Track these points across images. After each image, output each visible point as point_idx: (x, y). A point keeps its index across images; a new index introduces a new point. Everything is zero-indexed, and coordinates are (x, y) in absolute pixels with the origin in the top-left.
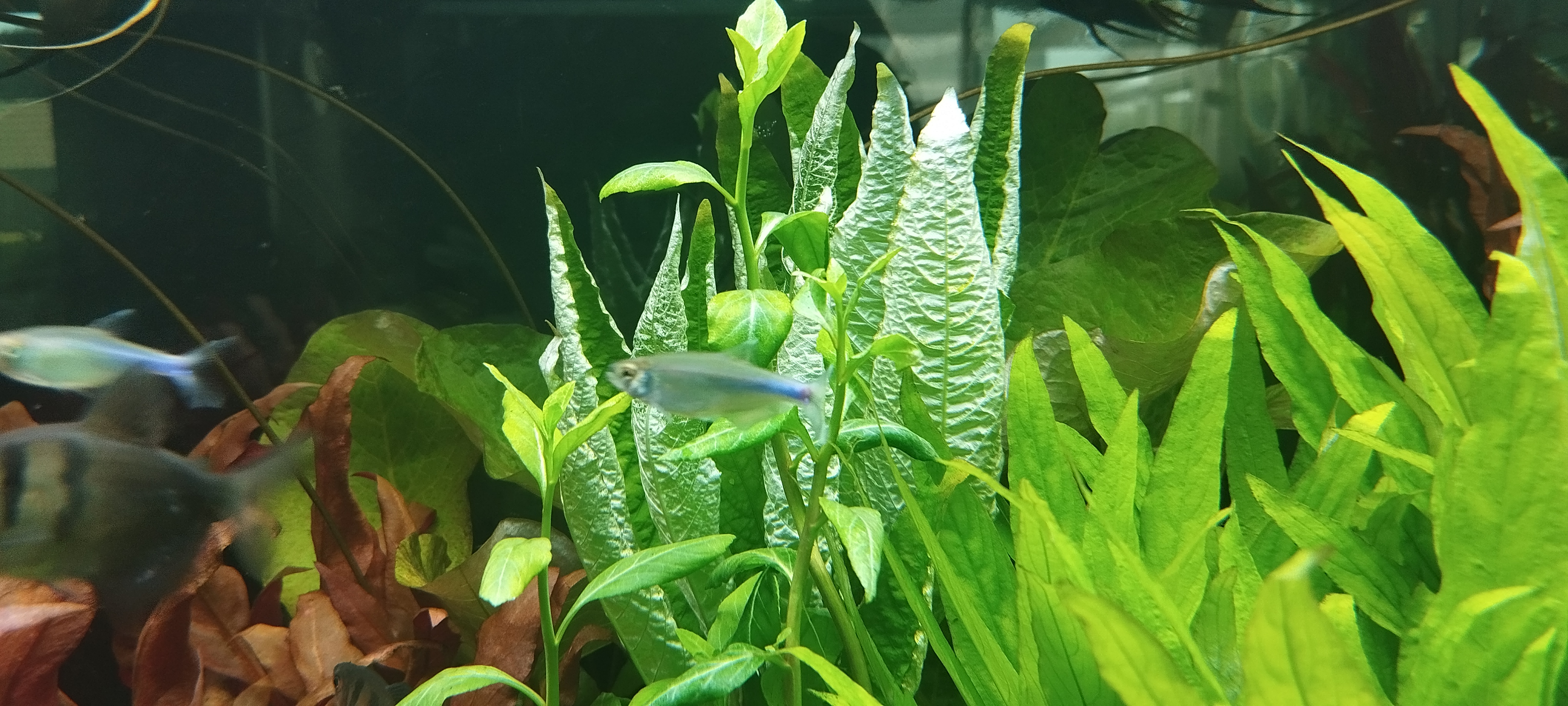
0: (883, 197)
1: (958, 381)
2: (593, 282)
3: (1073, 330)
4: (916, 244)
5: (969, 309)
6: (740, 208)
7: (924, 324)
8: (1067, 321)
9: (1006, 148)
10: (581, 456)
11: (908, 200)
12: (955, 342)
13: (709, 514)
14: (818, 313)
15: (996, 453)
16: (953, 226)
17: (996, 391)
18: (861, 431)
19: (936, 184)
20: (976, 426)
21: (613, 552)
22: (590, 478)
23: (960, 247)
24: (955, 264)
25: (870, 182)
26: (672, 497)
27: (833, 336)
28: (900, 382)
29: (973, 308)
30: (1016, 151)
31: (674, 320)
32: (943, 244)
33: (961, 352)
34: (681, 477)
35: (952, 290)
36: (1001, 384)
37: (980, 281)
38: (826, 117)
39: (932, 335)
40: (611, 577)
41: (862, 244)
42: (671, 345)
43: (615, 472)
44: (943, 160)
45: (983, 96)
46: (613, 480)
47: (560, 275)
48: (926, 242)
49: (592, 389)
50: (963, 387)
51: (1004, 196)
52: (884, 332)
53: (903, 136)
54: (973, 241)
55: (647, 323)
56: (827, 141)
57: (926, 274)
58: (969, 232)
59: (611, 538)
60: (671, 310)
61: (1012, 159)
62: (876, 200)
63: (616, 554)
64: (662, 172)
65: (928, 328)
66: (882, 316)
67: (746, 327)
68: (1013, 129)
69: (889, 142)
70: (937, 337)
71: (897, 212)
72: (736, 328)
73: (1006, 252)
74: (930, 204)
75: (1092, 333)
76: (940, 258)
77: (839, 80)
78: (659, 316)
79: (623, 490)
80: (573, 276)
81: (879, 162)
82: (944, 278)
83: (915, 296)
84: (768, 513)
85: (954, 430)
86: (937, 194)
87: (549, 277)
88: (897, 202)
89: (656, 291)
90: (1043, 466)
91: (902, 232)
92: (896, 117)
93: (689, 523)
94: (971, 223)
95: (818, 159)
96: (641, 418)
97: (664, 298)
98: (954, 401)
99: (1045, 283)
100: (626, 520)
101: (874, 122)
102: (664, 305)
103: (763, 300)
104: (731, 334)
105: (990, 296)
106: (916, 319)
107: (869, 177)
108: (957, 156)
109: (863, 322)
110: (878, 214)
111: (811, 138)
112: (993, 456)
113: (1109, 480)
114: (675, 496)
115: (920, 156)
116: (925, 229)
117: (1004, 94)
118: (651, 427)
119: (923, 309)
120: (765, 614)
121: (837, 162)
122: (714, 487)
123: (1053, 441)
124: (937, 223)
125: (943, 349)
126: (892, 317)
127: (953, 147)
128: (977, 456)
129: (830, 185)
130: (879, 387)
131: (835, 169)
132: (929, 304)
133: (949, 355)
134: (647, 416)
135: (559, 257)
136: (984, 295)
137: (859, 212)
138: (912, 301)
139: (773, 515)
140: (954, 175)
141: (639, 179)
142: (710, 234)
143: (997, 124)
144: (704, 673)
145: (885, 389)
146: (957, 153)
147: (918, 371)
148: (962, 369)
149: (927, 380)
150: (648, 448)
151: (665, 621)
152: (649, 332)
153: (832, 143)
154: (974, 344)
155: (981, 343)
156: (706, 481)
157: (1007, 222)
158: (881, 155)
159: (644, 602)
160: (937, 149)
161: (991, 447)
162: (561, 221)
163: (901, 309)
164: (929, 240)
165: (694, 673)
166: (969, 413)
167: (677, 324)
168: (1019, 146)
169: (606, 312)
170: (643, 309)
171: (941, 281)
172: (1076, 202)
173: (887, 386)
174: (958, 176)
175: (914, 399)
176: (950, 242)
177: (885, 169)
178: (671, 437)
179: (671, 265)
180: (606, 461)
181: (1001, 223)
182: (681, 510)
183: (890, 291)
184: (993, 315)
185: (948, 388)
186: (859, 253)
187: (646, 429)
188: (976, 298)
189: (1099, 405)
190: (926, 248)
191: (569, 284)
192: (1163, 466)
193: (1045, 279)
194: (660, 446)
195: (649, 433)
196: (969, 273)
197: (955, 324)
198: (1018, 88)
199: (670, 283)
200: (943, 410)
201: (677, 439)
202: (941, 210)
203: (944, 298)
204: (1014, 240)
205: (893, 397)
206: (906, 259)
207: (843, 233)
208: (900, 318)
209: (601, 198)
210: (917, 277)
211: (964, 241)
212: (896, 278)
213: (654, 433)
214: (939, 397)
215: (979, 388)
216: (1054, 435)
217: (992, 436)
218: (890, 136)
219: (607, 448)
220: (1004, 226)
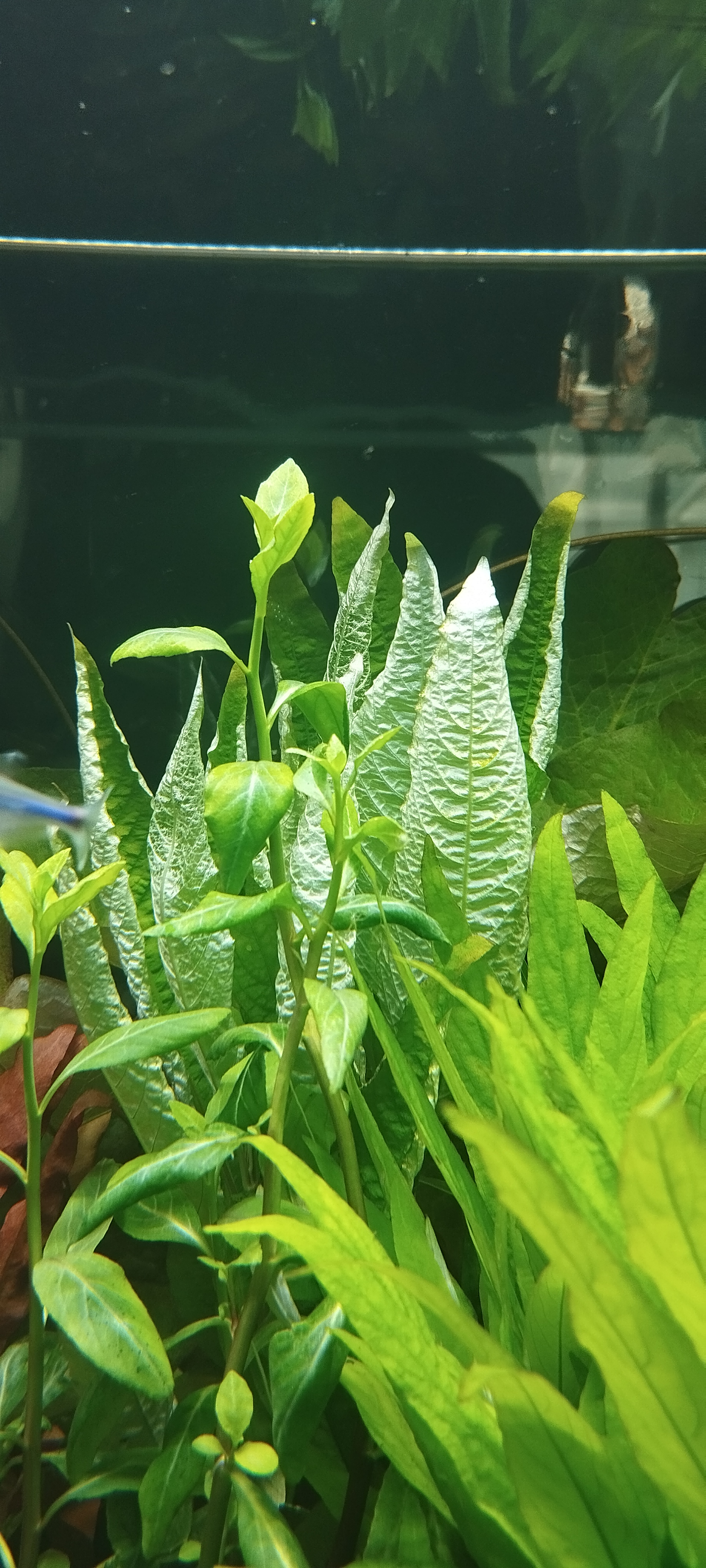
0: (411, 667)
1: (480, 856)
2: (123, 739)
3: (610, 805)
4: (441, 717)
5: (493, 785)
6: (252, 676)
7: (447, 797)
8: (605, 796)
9: (549, 618)
10: (81, 922)
11: (436, 671)
12: (478, 816)
13: (221, 982)
14: (318, 790)
15: (520, 930)
16: (479, 700)
17: (519, 868)
18: (366, 908)
19: (463, 657)
20: (498, 903)
21: (111, 1020)
22: (90, 944)
23: (486, 721)
24: (480, 738)
25: (398, 651)
26: (184, 963)
27: (331, 814)
28: (422, 853)
29: (497, 783)
30: (559, 622)
31: (191, 784)
32: (468, 718)
33: (484, 827)
34: (193, 944)
35: (476, 764)
36: (526, 861)
37: (506, 756)
38: (361, 582)
39: (455, 809)
40: (100, 1048)
41: (389, 713)
42: (188, 809)
43: (134, 932)
44: (470, 633)
45: (529, 565)
46: (132, 941)
47: (87, 732)
48: (452, 715)
49: (114, 848)
50: (485, 863)
51: (547, 667)
52: (409, 803)
53: (433, 607)
54: (500, 716)
55: (166, 786)
56: (360, 606)
57: (450, 747)
58: (495, 707)
59: (109, 1005)
60: (190, 774)
61: (554, 630)
62: (404, 670)
63: (114, 1022)
64: (173, 638)
65: (452, 802)
66: (409, 786)
67: (244, 801)
68: (557, 600)
69: (418, 612)
70: (460, 811)
71: (425, 682)
72: (234, 802)
73: (545, 724)
74: (457, 677)
75: (629, 809)
76: (465, 732)
77: (373, 546)
78: (177, 779)
79: (141, 951)
80: (101, 733)
81: (407, 632)
82: (468, 752)
83: (440, 769)
84: (279, 983)
85: (475, 906)
86: (464, 667)
87: (77, 734)
88: (425, 673)
89: (177, 754)
90: (562, 948)
91: (429, 703)
92: (425, 588)
93: (200, 990)
94: (498, 697)
95: (352, 625)
96: (157, 881)
97: (183, 762)
98: (475, 877)
99: (601, 750)
100: (144, 981)
101: (404, 592)
102: (183, 768)
103: (265, 774)
104: (228, 808)
105: (517, 772)
106: (439, 791)
107: (398, 646)
108: (485, 629)
109: (390, 791)
110: (406, 684)
111: (346, 603)
112: (517, 933)
113: (621, 967)
114: (187, 961)
115: (448, 628)
116: (451, 702)
117: (550, 563)
118: (166, 891)
119: (446, 782)
120: (253, 1093)
121: (370, 628)
122: (227, 955)
123: (573, 922)
124: (463, 697)
125: (466, 824)
126: (417, 788)
127: (481, 620)
128: (498, 933)
129: (362, 652)
130: (402, 858)
131: (369, 635)
132: (452, 777)
133: (472, 830)
134: (163, 879)
135: (87, 714)
136: (509, 770)
137: (387, 681)
138: (436, 773)
139: (284, 986)
140: (481, 649)
141: (149, 645)
142: (243, 695)
143: (543, 593)
144: (178, 1154)
145: (408, 860)
146: (485, 627)
147: (441, 844)
148: (485, 844)
149: (448, 854)
150: (162, 911)
151: (161, 1092)
152: (168, 795)
153: (366, 609)
154: (497, 820)
155: (504, 819)
156: (218, 948)
157: (548, 694)
158: (409, 625)
159: (141, 1071)
160: (465, 622)
161: (515, 923)
162: (90, 677)
163: (426, 781)
164: (454, 713)
165: (167, 1154)
166: (491, 889)
167: (195, 789)
168: (562, 617)
169: (135, 770)
170: (164, 772)
171: (466, 754)
172: (645, 667)
173: (410, 858)
174: (485, 650)
175: (435, 873)
176: (476, 716)
177: (414, 640)
178: (185, 902)
179: (191, 729)
180: (125, 921)
181: (542, 694)
182: (193, 975)
183: (416, 762)
184: (519, 792)
185: (470, 863)
186: (387, 721)
187: (161, 892)
188: (502, 774)
189: (629, 884)
190: (451, 720)
191: (96, 742)
192: (676, 955)
193: (602, 747)
194: (174, 911)
195: (164, 897)
196: (494, 748)
197: (477, 799)
198: (563, 558)
199: (189, 747)
200: (465, 886)
201: (190, 905)
202: (467, 683)
203: (468, 772)
204: (554, 712)
205: (416, 869)
206: (431, 731)
207: (371, 701)
208: (425, 791)
209: (111, 662)
210: (441, 749)
211: (489, 715)
212: (421, 749)
213: (168, 897)
214: (461, 872)
215: (502, 865)
216: (574, 915)
217: (516, 913)
218: (418, 606)
219: (127, 908)
220: (544, 697)
